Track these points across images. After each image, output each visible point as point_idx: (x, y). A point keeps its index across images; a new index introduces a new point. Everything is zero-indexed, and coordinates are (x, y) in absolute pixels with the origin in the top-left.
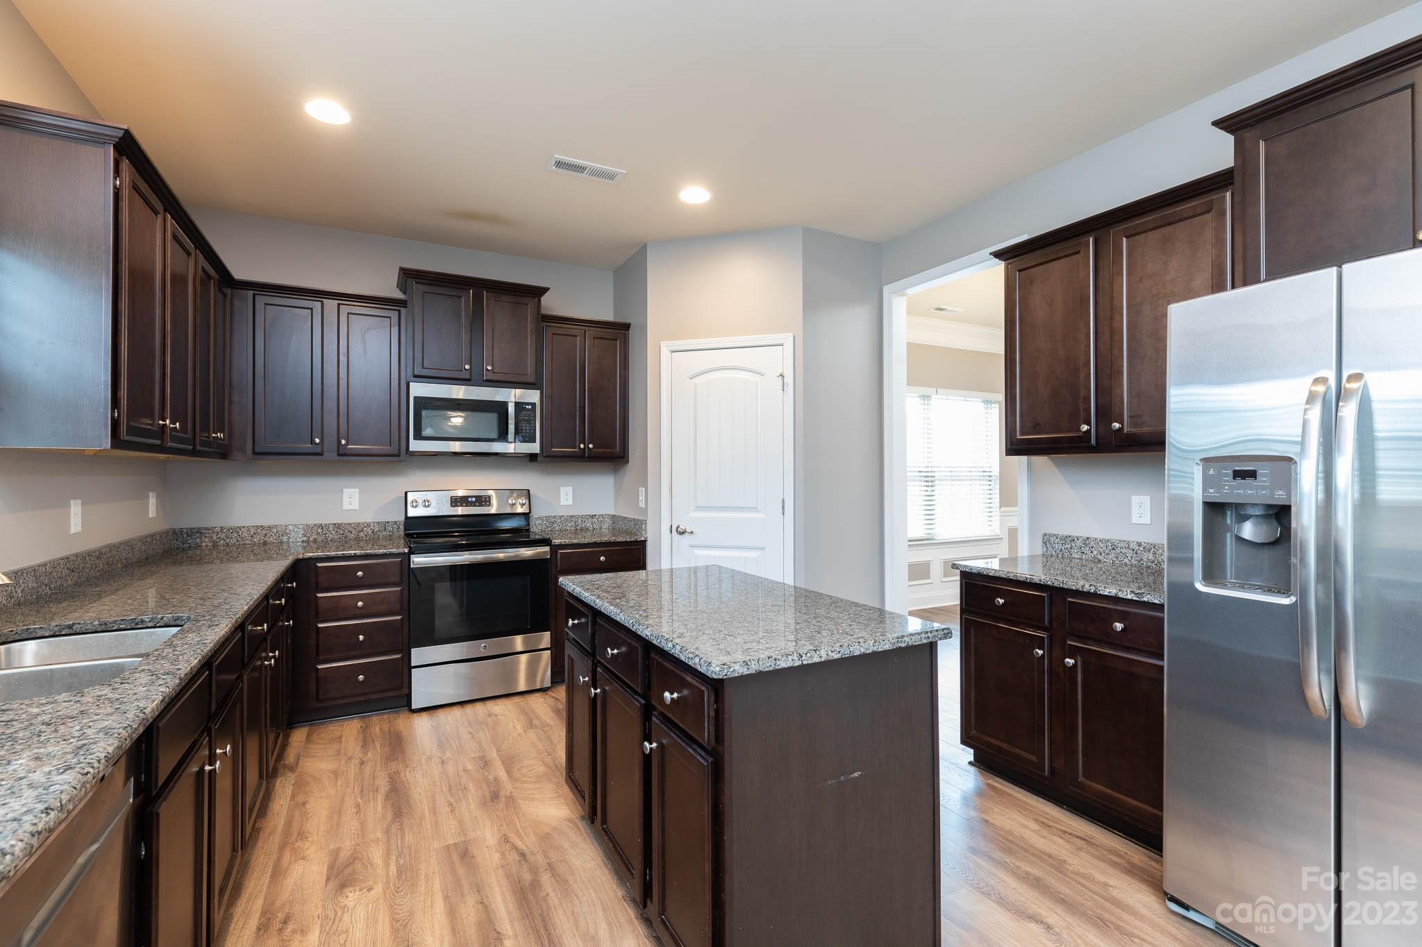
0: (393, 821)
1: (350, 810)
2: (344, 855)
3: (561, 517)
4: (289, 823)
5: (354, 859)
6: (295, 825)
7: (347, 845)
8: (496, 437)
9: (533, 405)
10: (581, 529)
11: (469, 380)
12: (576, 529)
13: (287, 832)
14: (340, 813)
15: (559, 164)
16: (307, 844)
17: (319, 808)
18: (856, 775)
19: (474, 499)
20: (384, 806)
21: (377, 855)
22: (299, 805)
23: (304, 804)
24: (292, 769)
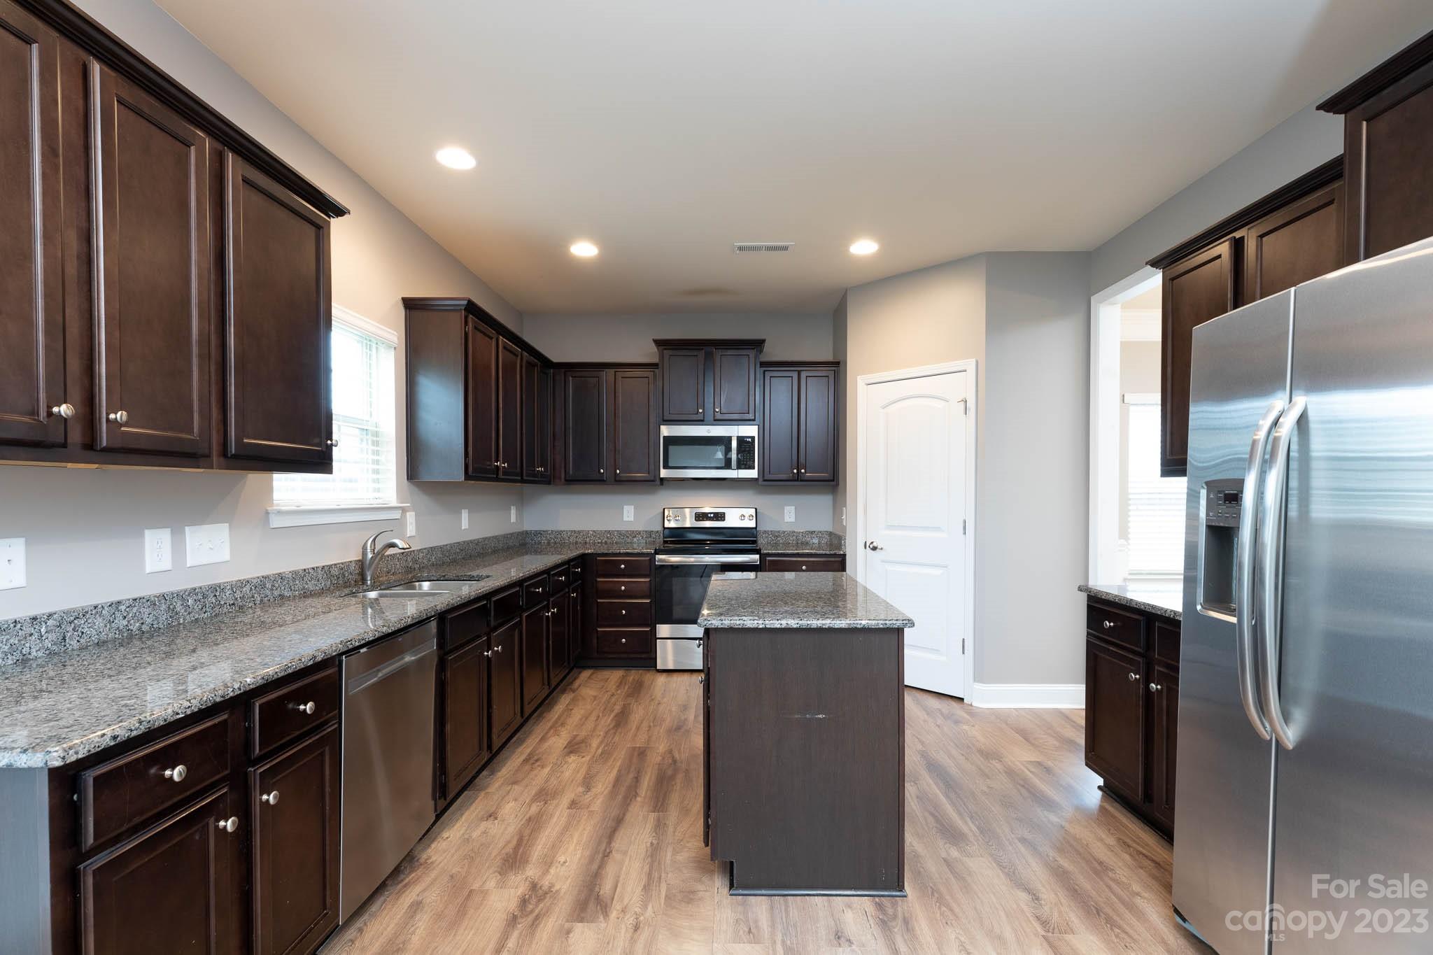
0: (613, 728)
1: (593, 718)
2: (578, 739)
3: (784, 532)
4: (559, 718)
5: (582, 741)
6: (562, 719)
7: (583, 734)
8: (723, 465)
9: (753, 438)
10: (802, 543)
11: (703, 421)
12: (798, 543)
13: (556, 722)
14: (587, 718)
15: (740, 248)
16: (563, 729)
17: (578, 714)
18: (820, 716)
19: (712, 515)
20: (612, 720)
21: (595, 743)
22: (568, 710)
23: (571, 710)
24: (574, 691)
